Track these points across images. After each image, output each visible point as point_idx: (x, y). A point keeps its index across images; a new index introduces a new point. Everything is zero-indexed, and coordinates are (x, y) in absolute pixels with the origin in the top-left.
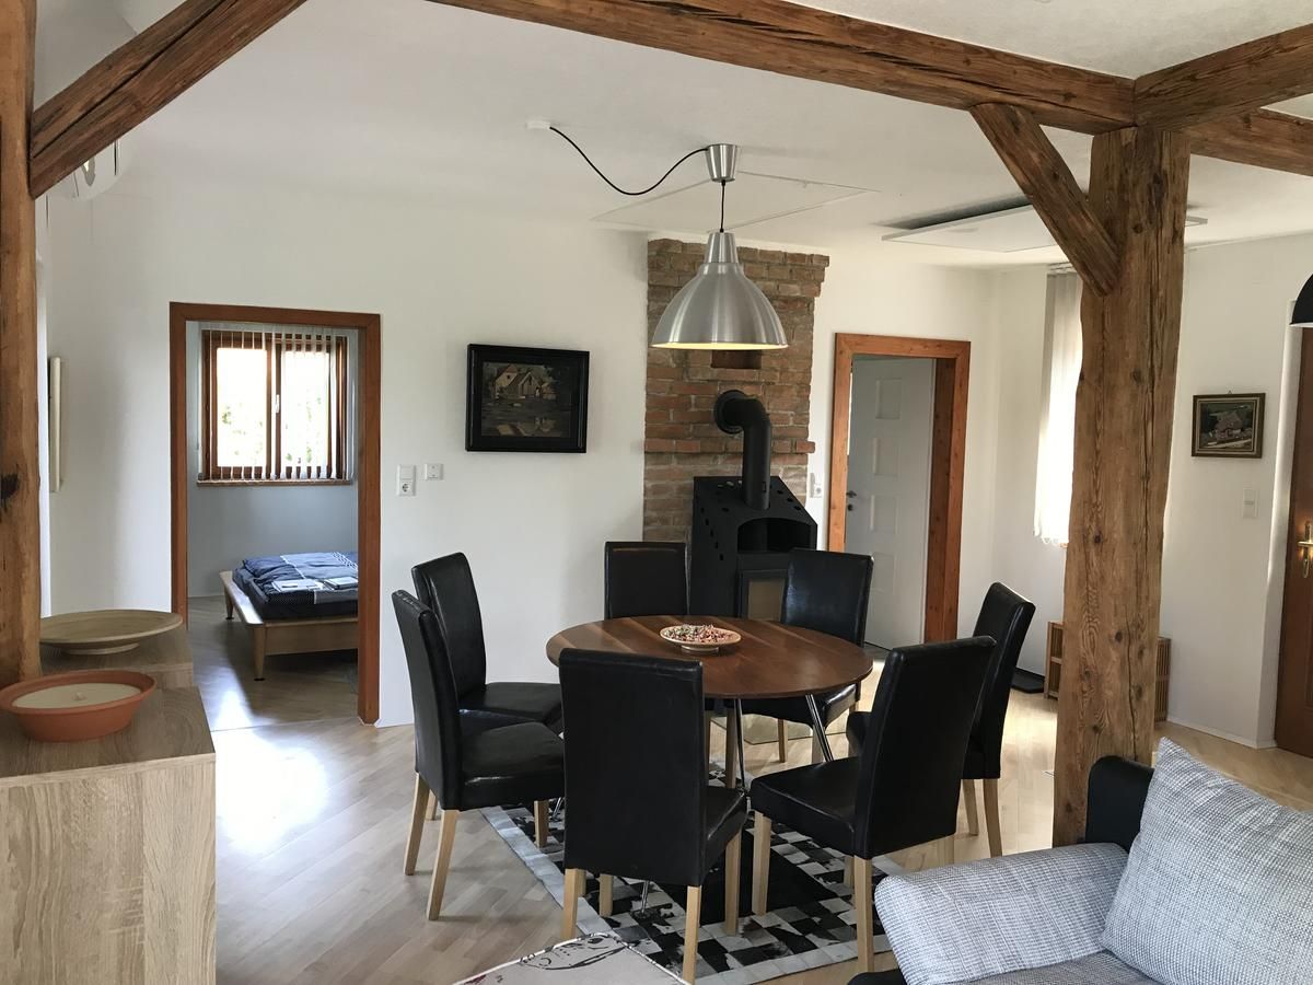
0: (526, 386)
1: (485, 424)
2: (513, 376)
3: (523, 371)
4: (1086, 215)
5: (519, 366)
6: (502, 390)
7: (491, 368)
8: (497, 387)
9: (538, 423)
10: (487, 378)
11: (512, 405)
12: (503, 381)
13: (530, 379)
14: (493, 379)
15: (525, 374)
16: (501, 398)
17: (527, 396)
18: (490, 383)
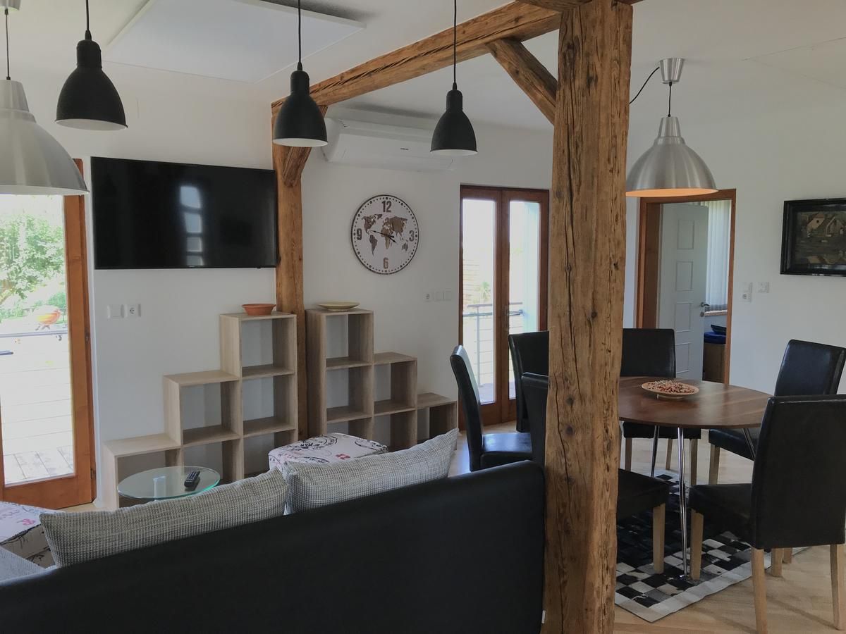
0: (832, 227)
1: (799, 256)
2: (821, 221)
3: (830, 216)
4: (536, 88)
5: (826, 213)
6: (812, 231)
7: (804, 216)
8: (809, 229)
9: (841, 255)
10: (800, 223)
11: (820, 242)
12: (814, 224)
13: (835, 221)
14: (806, 224)
15: (831, 218)
16: (811, 237)
17: (832, 234)
18: (803, 227)
